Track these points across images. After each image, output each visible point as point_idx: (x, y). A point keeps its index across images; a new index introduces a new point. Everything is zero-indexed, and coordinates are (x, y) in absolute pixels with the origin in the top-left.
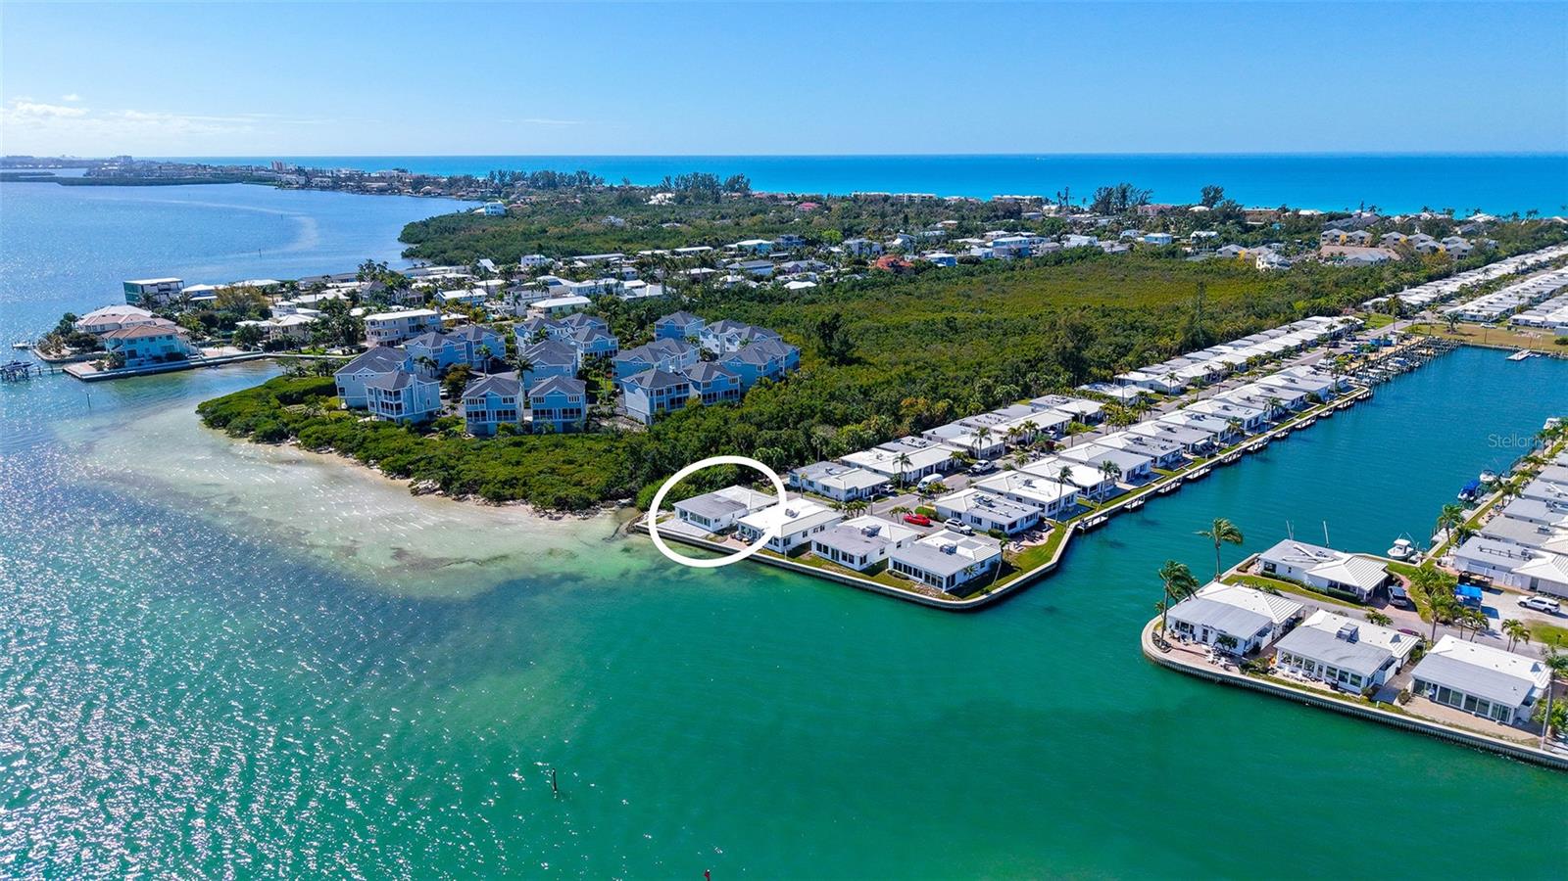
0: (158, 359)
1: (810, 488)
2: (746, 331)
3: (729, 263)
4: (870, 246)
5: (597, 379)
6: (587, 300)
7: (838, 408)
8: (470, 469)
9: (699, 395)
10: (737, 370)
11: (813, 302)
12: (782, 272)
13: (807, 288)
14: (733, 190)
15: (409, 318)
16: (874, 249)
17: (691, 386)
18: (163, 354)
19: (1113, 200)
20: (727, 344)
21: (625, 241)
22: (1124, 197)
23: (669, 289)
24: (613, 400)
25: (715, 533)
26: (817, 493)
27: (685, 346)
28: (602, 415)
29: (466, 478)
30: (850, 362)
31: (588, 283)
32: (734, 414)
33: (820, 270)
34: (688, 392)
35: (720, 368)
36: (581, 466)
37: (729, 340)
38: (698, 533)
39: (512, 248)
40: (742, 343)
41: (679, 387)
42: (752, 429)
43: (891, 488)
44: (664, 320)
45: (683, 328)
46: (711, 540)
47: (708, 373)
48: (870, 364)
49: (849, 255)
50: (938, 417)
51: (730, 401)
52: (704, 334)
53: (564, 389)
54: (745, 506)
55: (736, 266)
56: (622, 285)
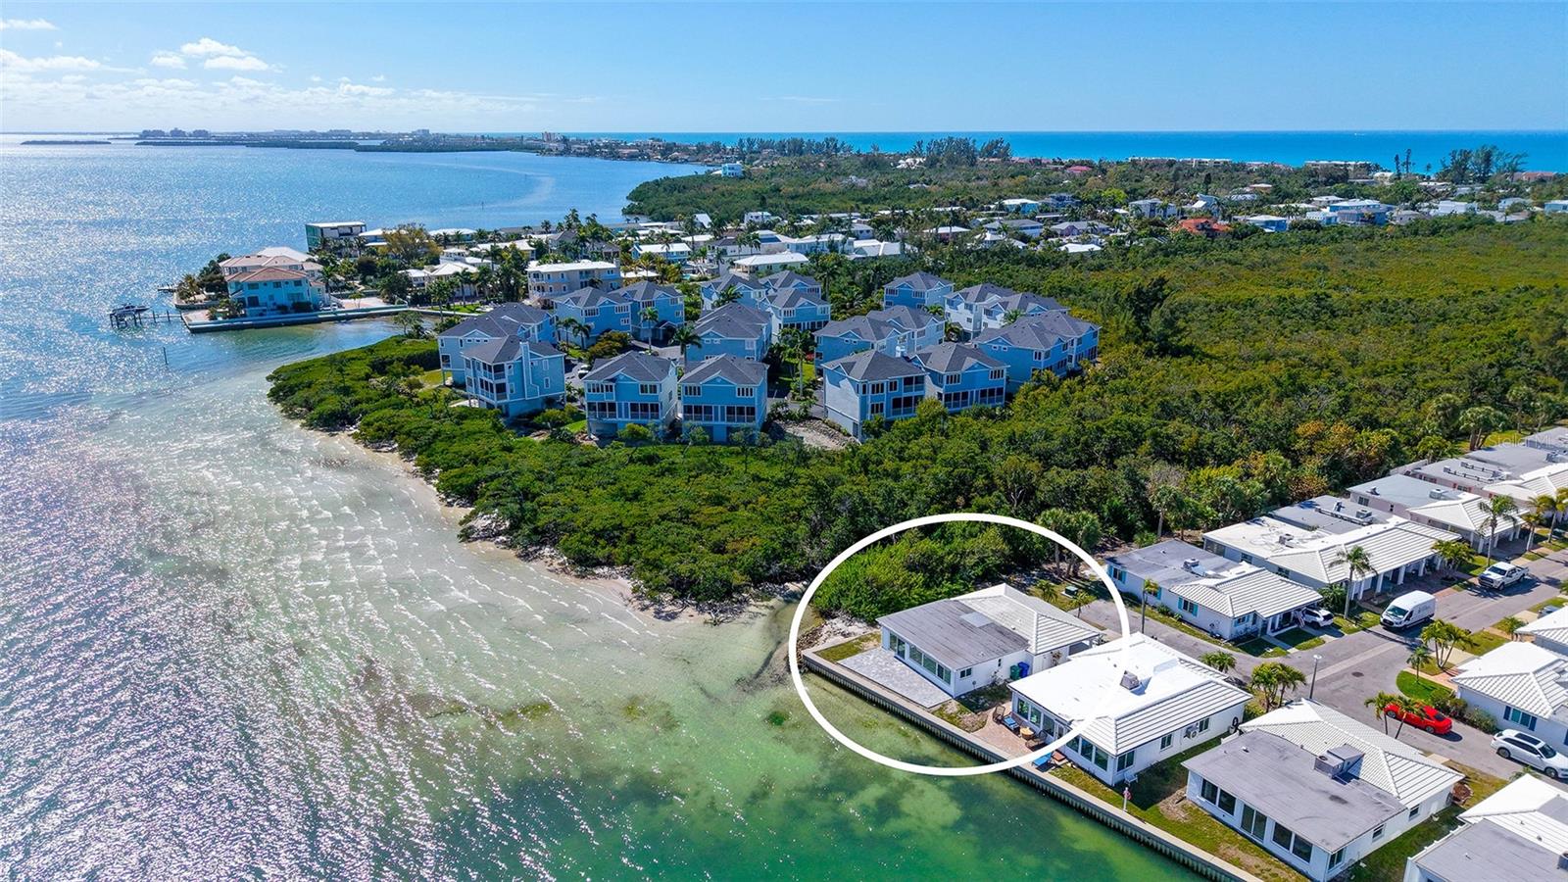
0: (283, 309)
1: (1151, 599)
2: (1015, 299)
3: (986, 222)
4: (1165, 208)
5: (793, 361)
6: (803, 258)
7: (1184, 433)
8: (553, 505)
9: (940, 395)
10: (1002, 357)
11: (1100, 268)
12: (1054, 234)
13: (1091, 252)
14: (990, 155)
15: (581, 272)
16: (1170, 211)
17: (928, 379)
18: (289, 303)
19: (1469, 165)
20: (985, 319)
21: (865, 201)
22: (1487, 159)
23: (908, 247)
24: (810, 394)
25: (958, 699)
26: (1166, 612)
27: (924, 318)
28: (790, 417)
29: (543, 520)
30: (1178, 352)
31: (810, 239)
32: (996, 432)
33: (1103, 232)
34: (922, 388)
35: (975, 352)
36: (734, 509)
37: (988, 313)
38: (925, 697)
39: (736, 205)
40: (1008, 317)
41: (908, 381)
42: (1034, 467)
43: (1327, 618)
44: (897, 283)
45: (922, 294)
46: (951, 719)
47: (957, 360)
48: (1212, 357)
49: (1139, 217)
50: (1370, 459)
51: (990, 406)
52: (951, 303)
53: (732, 376)
54: (1023, 643)
55: (996, 225)
56: (851, 243)
